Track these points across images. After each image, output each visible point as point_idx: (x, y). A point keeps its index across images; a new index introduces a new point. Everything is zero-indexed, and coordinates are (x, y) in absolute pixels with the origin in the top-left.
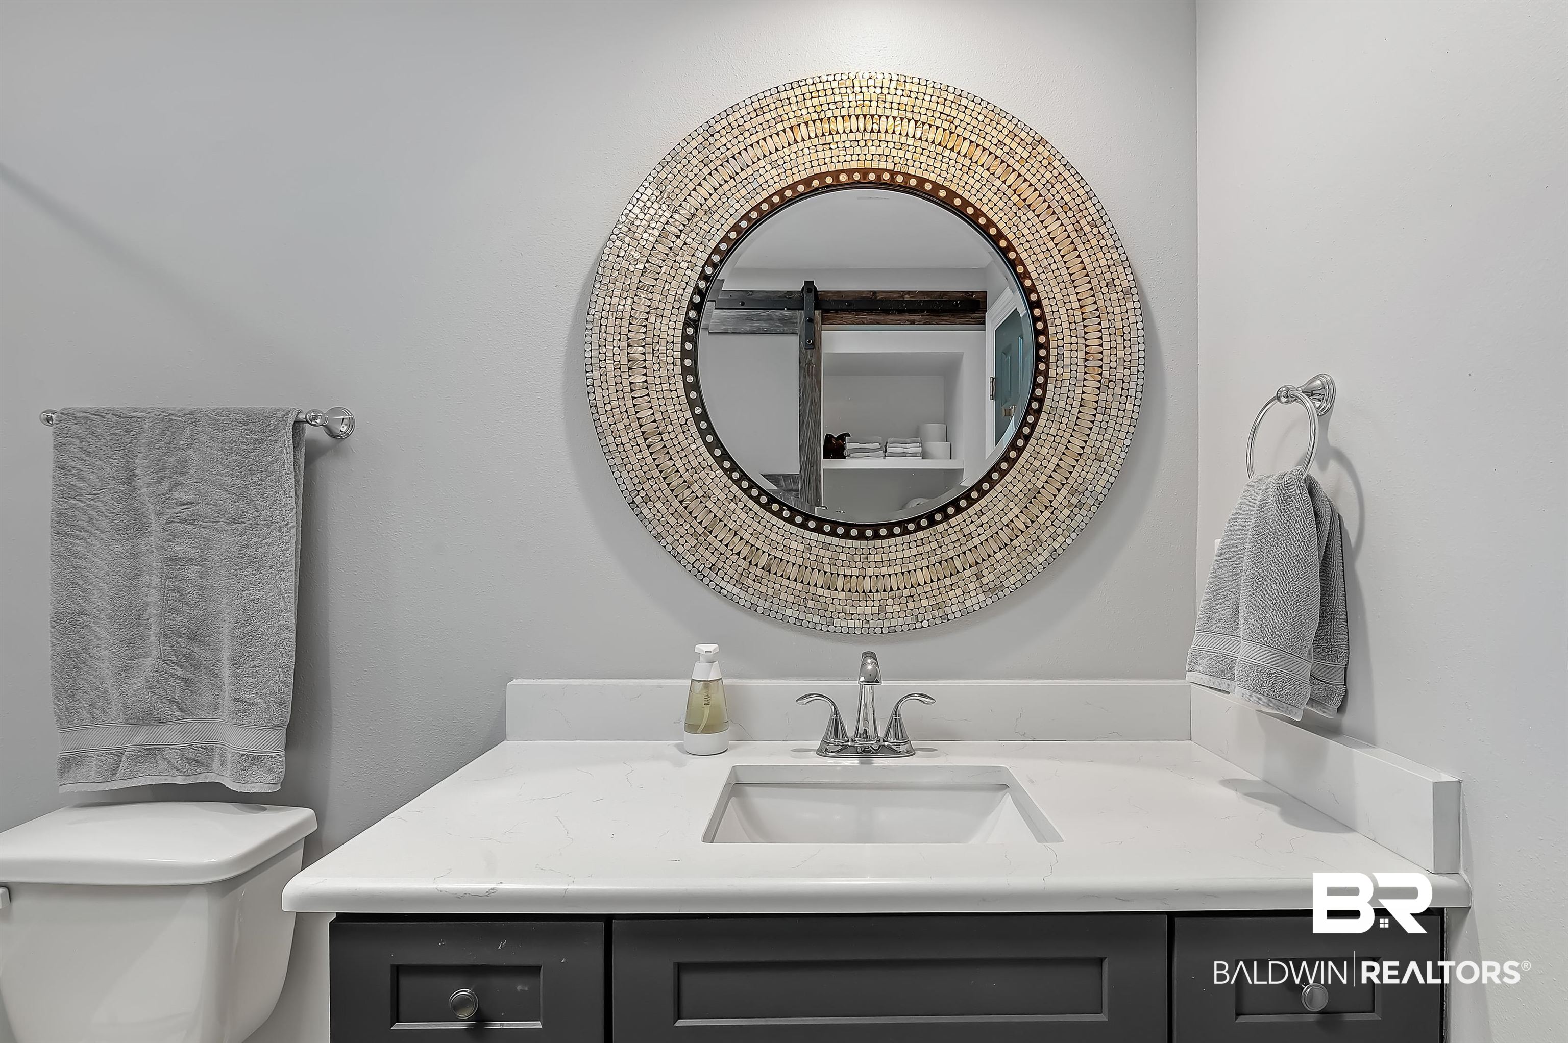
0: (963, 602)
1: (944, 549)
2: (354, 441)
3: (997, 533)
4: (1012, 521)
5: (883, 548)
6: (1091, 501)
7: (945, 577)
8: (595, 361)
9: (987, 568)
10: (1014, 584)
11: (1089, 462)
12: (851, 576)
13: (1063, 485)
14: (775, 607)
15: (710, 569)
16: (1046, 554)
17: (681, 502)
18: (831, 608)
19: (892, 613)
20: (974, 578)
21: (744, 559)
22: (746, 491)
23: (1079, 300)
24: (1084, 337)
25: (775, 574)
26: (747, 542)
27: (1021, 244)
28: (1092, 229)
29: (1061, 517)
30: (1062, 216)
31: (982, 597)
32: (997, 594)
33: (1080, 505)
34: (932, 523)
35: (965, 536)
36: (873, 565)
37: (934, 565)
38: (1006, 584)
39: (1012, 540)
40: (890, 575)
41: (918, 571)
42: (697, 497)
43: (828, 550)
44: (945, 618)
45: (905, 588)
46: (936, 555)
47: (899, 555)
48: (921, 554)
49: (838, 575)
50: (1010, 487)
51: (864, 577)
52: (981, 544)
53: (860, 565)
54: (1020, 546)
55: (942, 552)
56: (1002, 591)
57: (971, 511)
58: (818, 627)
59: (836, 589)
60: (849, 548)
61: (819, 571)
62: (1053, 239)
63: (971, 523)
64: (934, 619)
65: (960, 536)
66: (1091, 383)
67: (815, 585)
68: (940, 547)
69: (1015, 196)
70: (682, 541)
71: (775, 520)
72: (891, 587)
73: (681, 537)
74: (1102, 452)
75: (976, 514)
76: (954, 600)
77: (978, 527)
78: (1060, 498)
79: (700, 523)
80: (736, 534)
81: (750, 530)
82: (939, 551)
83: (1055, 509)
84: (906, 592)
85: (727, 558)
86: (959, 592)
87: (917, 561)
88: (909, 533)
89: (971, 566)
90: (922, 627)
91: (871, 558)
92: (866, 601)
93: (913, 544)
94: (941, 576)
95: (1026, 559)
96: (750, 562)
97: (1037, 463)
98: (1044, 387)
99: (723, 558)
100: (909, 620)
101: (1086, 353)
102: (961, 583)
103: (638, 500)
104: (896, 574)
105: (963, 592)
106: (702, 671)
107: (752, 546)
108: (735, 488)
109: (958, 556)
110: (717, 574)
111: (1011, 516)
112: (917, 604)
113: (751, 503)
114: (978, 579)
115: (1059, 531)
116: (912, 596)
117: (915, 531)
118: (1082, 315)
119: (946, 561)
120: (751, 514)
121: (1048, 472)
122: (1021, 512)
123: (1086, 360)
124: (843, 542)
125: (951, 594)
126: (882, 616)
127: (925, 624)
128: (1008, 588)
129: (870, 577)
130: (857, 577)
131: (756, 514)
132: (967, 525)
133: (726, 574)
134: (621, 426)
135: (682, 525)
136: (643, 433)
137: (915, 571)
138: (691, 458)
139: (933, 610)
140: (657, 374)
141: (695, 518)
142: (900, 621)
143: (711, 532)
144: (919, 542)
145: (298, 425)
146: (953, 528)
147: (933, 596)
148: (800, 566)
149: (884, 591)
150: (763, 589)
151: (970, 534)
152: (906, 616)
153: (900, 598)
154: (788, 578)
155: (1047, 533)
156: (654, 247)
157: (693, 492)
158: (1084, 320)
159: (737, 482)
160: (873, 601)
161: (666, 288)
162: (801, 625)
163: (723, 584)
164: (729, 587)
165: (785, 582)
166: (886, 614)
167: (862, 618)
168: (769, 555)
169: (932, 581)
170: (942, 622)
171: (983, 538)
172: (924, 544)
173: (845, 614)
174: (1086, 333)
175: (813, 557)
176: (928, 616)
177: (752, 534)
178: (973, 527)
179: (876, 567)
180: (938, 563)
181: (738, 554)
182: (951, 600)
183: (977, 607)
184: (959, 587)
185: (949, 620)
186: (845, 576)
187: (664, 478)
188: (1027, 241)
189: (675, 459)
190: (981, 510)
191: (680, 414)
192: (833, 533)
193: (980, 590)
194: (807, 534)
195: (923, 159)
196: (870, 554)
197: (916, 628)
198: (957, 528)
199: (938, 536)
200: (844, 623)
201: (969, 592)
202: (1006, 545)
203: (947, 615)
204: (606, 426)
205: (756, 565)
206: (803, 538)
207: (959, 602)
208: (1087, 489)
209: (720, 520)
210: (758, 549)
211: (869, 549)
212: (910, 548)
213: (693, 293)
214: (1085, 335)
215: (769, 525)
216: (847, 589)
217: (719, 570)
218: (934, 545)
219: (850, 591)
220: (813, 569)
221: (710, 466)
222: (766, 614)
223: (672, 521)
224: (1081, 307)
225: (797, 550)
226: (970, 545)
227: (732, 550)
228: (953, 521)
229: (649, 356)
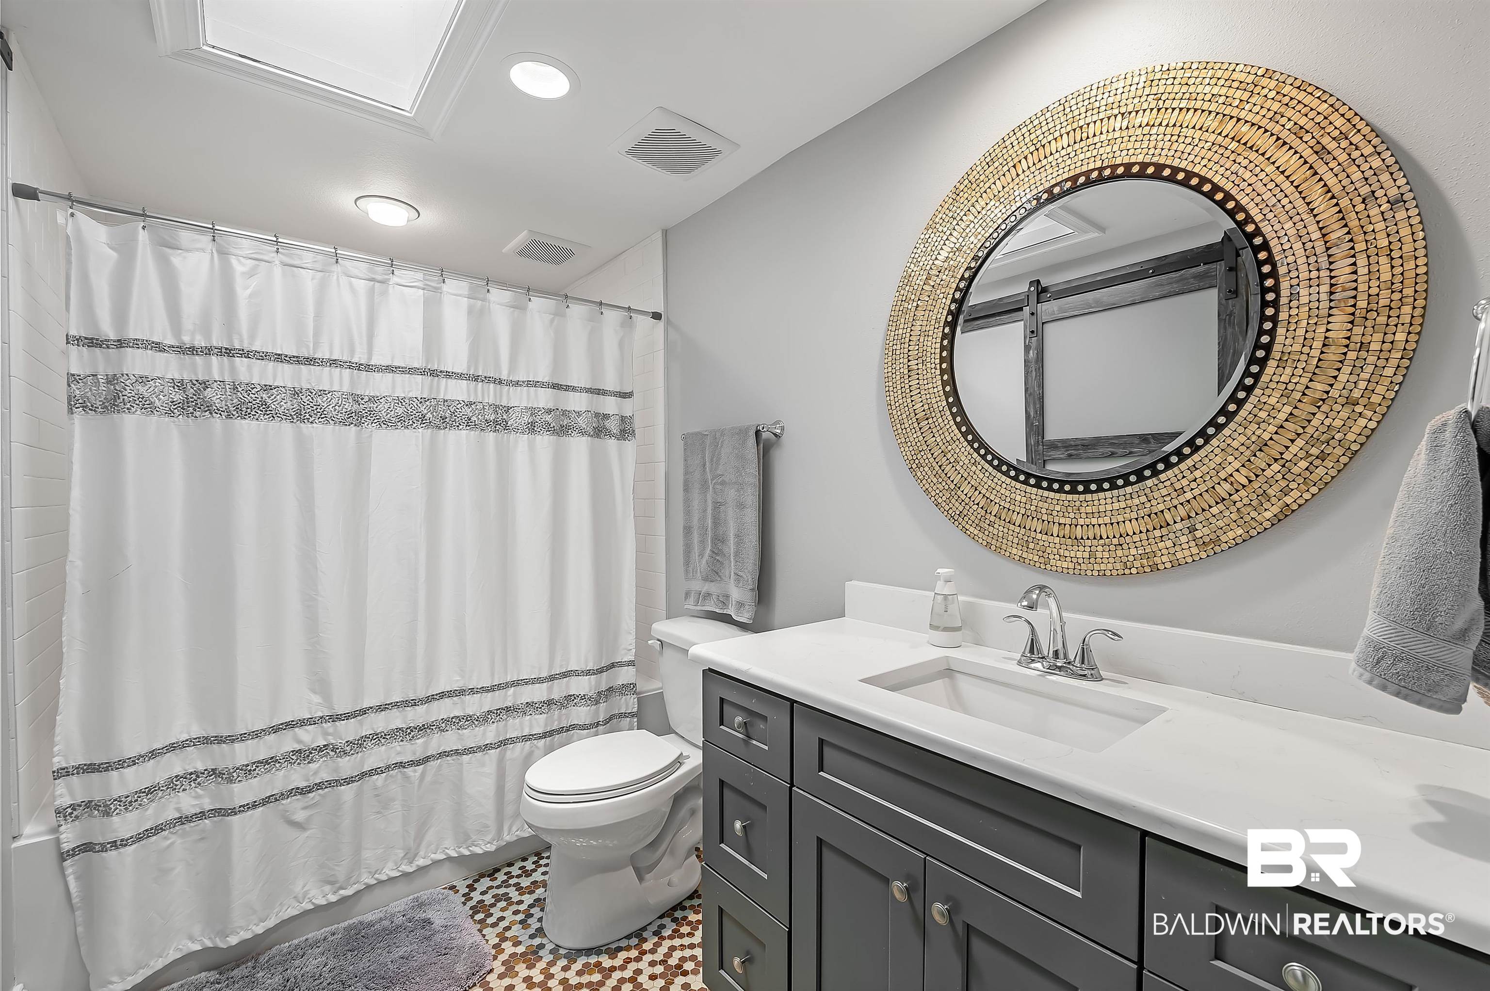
0: (1174, 553)
1: (1154, 502)
2: (784, 438)
3: (1213, 487)
4: (1231, 475)
5: (1093, 501)
6: (1339, 451)
7: (1155, 529)
8: (890, 374)
9: (1201, 522)
10: (1234, 539)
11: (1337, 407)
12: (1065, 525)
13: (1299, 435)
14: (1004, 547)
15: (959, 515)
16: (1275, 510)
17: (940, 466)
18: (1049, 550)
19: (1102, 558)
20: (1186, 531)
21: (982, 508)
22: (983, 457)
23: (1321, 229)
24: (1328, 269)
25: (1004, 520)
26: (984, 495)
27: (1242, 190)
28: (1339, 144)
29: (1296, 470)
30: (1296, 143)
31: (1195, 550)
32: (1212, 549)
33: (1322, 456)
34: (1141, 478)
35: (1176, 491)
36: (1084, 516)
37: (1143, 517)
38: (1224, 538)
39: (1230, 495)
40: (1100, 525)
41: (1127, 522)
42: (950, 463)
43: (1046, 502)
44: (1155, 568)
45: (1114, 537)
46: (1145, 508)
47: (1109, 507)
48: (1130, 507)
49: (1054, 523)
50: (1229, 441)
51: (1076, 526)
52: (1195, 498)
53: (1072, 515)
54: (1241, 501)
55: (1152, 506)
56: (1219, 546)
57: (1183, 466)
58: (1037, 565)
59: (1052, 535)
60: (1063, 501)
61: (1038, 519)
62: (1283, 172)
63: (1183, 478)
64: (1143, 567)
65: (1171, 490)
66: (1339, 320)
67: (1035, 531)
68: (1150, 501)
69: (1234, 142)
70: (941, 495)
71: (1004, 478)
72: (1101, 536)
73: (940, 491)
74: (1356, 394)
75: (1188, 469)
76: (1165, 552)
77: (1190, 482)
78: (1294, 449)
79: (952, 481)
80: (976, 490)
81: (986, 486)
82: (1148, 505)
83: (1287, 461)
84: (1115, 541)
85: (970, 508)
86: (1169, 544)
87: (1125, 513)
88: (1119, 487)
89: (1182, 520)
90: (1131, 574)
91: (1082, 510)
92: (1078, 546)
93: (1122, 498)
94: (1150, 528)
95: (1249, 514)
96: (986, 511)
97: (1263, 415)
98: (1272, 333)
99: (967, 507)
100: (1118, 566)
101: (1332, 285)
102: (1172, 536)
103: (914, 466)
104: (1106, 524)
105: (1174, 544)
106: (942, 588)
107: (987, 498)
108: (975, 455)
109: (1169, 509)
110: (963, 519)
111: (1230, 470)
112: (1126, 552)
113: (987, 466)
114: (1190, 532)
115: (1293, 485)
116: (1121, 545)
117: (1123, 486)
118: (1325, 244)
119: (1156, 514)
120: (987, 474)
121: (1278, 422)
122: (1243, 466)
123: (1331, 293)
124: (1057, 496)
125: (1162, 545)
126: (1092, 560)
127: (1134, 571)
128: (1226, 542)
129: (1082, 526)
130: (1070, 525)
131: (990, 474)
132: (1178, 480)
133: (969, 519)
134: (904, 416)
135: (940, 483)
136: (917, 419)
137: (1124, 522)
138: (947, 434)
139: (1141, 559)
140: (925, 377)
141: (949, 478)
142: (1110, 566)
143: (959, 488)
144: (1128, 496)
145: (758, 433)
146: (1163, 482)
147: (1142, 546)
148: (1023, 515)
149: (1095, 538)
150: (995, 532)
151: (1182, 488)
152: (1115, 562)
153: (1109, 546)
154: (1014, 524)
155: (1276, 487)
156: (922, 289)
157: (947, 459)
158: (1328, 249)
159: (977, 451)
160: (1084, 547)
161: (930, 315)
162: (1024, 562)
163: (967, 527)
164: (972, 529)
165: (1012, 527)
166: (1096, 559)
167: (1074, 560)
168: (1000, 505)
169: (1141, 532)
170: (1151, 571)
171: (1196, 492)
172: (1132, 498)
173: (1060, 556)
174: (1331, 263)
175: (1033, 508)
176: (1137, 564)
177: (987, 489)
178: (1185, 482)
179: (1087, 518)
180: (1148, 515)
181: (978, 504)
182: (1160, 550)
183: (1189, 560)
184: (1169, 539)
185: (1158, 569)
186: (1060, 524)
187: (930, 450)
188: (1249, 185)
189: (936, 436)
190: (1194, 465)
191: (939, 404)
192: (1050, 489)
193: (1192, 544)
194: (1029, 489)
195: (1130, 145)
196: (1081, 506)
197: (1124, 574)
198: (1168, 483)
199: (1148, 491)
200: (1059, 563)
201: (1181, 545)
202: (1224, 499)
203: (1157, 565)
204: (896, 417)
205: (990, 513)
206: (1026, 492)
207: (1169, 553)
208: (1333, 438)
209: (966, 479)
210: (992, 501)
211: (1081, 502)
212: (1119, 501)
213: (948, 315)
214: (1330, 266)
215: (999, 483)
216: (1061, 535)
217: (965, 516)
218: (1143, 499)
219: (1064, 537)
220: (1033, 518)
221: (959, 440)
222: (998, 550)
223: (935, 480)
224: (1324, 236)
225: (1021, 502)
226: (1182, 499)
227: (973, 501)
228: (1163, 477)
229: (920, 366)
